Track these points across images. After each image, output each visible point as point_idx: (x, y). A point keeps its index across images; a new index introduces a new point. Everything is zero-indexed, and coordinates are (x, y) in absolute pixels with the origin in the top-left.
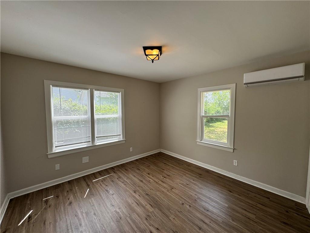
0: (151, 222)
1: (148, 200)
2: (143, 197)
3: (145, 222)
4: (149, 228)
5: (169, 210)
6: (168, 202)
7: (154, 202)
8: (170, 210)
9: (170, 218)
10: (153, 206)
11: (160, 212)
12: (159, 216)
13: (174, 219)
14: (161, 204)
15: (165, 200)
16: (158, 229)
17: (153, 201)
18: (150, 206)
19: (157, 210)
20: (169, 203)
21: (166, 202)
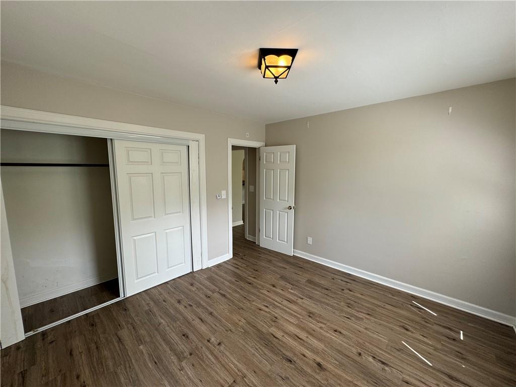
0: (268, 315)
1: (283, 347)
2: (295, 354)
3: (276, 315)
4: (270, 310)
5: (246, 332)
6: (247, 346)
7: (272, 343)
8: (243, 331)
9: (245, 321)
10: (272, 336)
11: (259, 327)
12: (260, 322)
13: (240, 321)
14: (258, 340)
15: (250, 349)
16: (260, 310)
17: (272, 346)
18: (277, 336)
19: (264, 330)
20: (244, 343)
21: (249, 345)
